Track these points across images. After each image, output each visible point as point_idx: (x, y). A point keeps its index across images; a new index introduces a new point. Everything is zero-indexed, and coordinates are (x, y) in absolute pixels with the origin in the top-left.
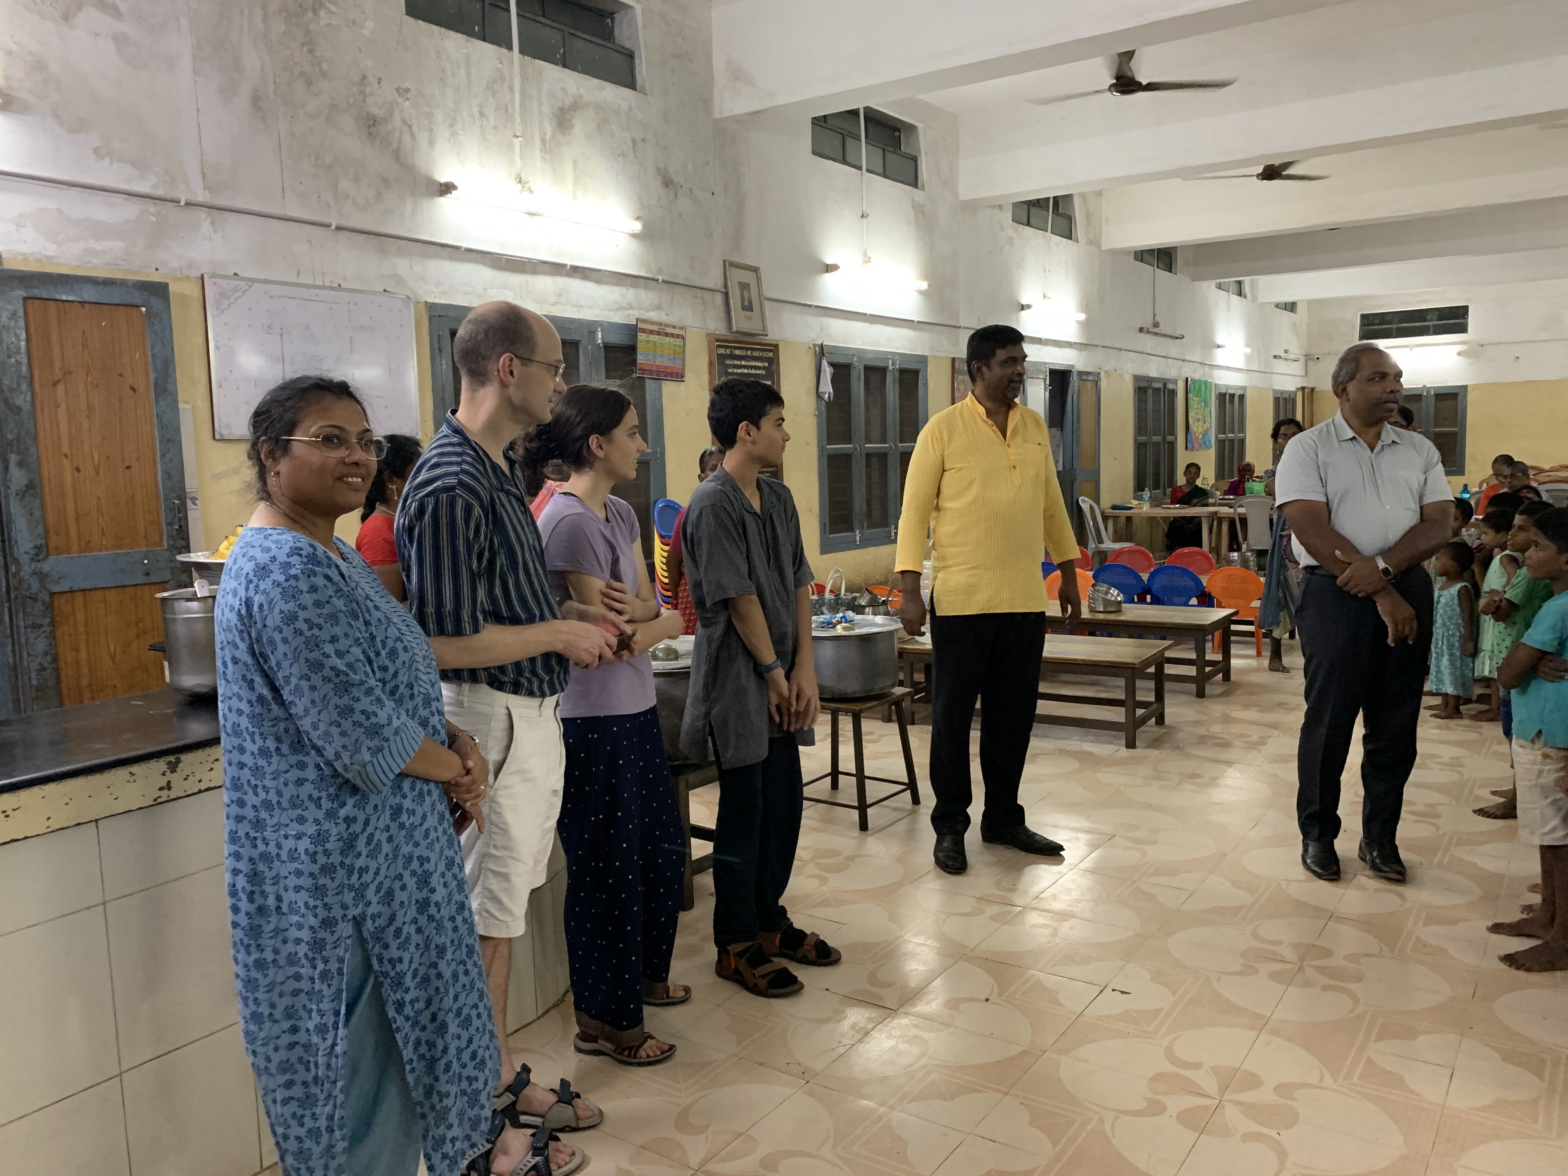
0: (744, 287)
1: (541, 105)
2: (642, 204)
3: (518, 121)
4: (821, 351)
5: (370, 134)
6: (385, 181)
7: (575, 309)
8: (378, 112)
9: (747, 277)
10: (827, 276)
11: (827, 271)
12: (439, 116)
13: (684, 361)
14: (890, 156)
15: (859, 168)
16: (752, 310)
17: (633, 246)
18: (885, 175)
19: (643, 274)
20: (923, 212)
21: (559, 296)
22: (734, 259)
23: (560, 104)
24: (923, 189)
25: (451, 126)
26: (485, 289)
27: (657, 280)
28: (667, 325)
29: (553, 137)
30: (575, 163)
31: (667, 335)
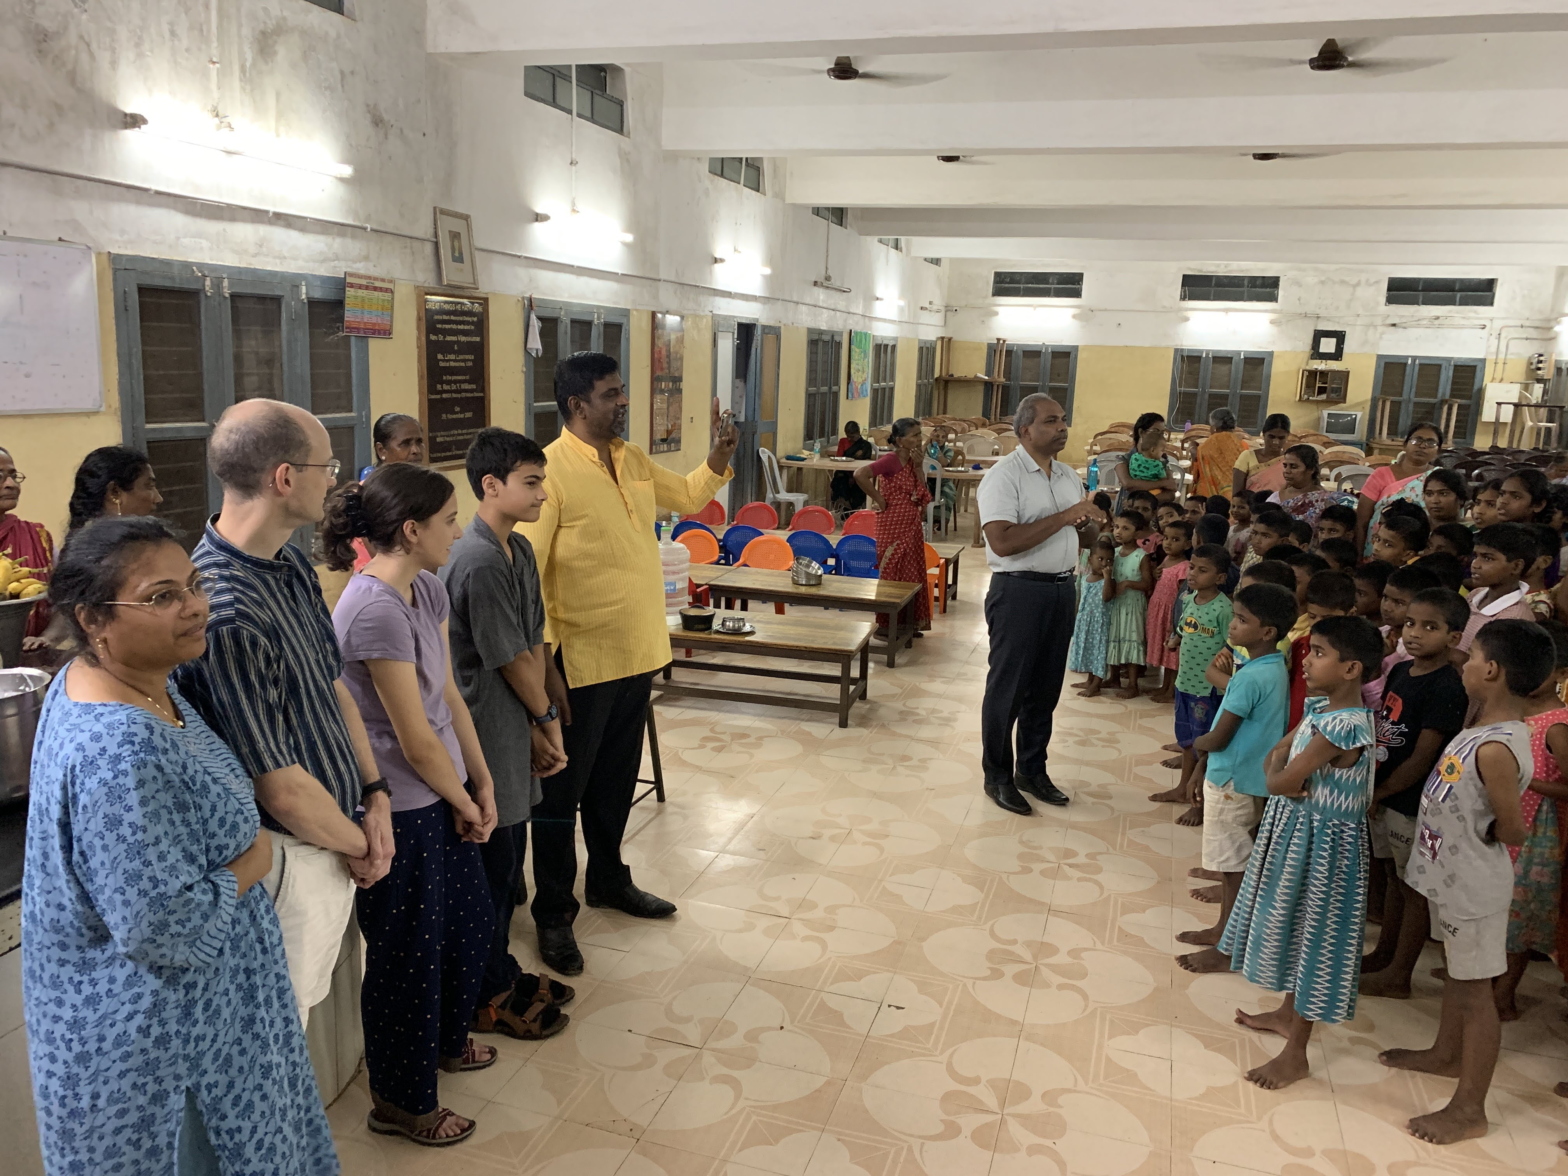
0: (455, 236)
1: (240, 26)
2: (351, 145)
3: (215, 44)
4: (530, 305)
5: (40, 51)
6: (59, 108)
7: (278, 261)
8: (48, 24)
9: (458, 225)
10: (537, 225)
11: (537, 220)
12: (123, 33)
13: (392, 317)
14: (597, 99)
15: (570, 112)
16: (462, 262)
17: (340, 191)
18: (592, 120)
19: (350, 222)
20: (628, 160)
21: (261, 246)
22: (444, 206)
23: (262, 27)
24: (628, 136)
25: (138, 45)
26: (178, 238)
27: (365, 229)
28: (376, 279)
29: (254, 64)
30: (278, 95)
31: (375, 289)
